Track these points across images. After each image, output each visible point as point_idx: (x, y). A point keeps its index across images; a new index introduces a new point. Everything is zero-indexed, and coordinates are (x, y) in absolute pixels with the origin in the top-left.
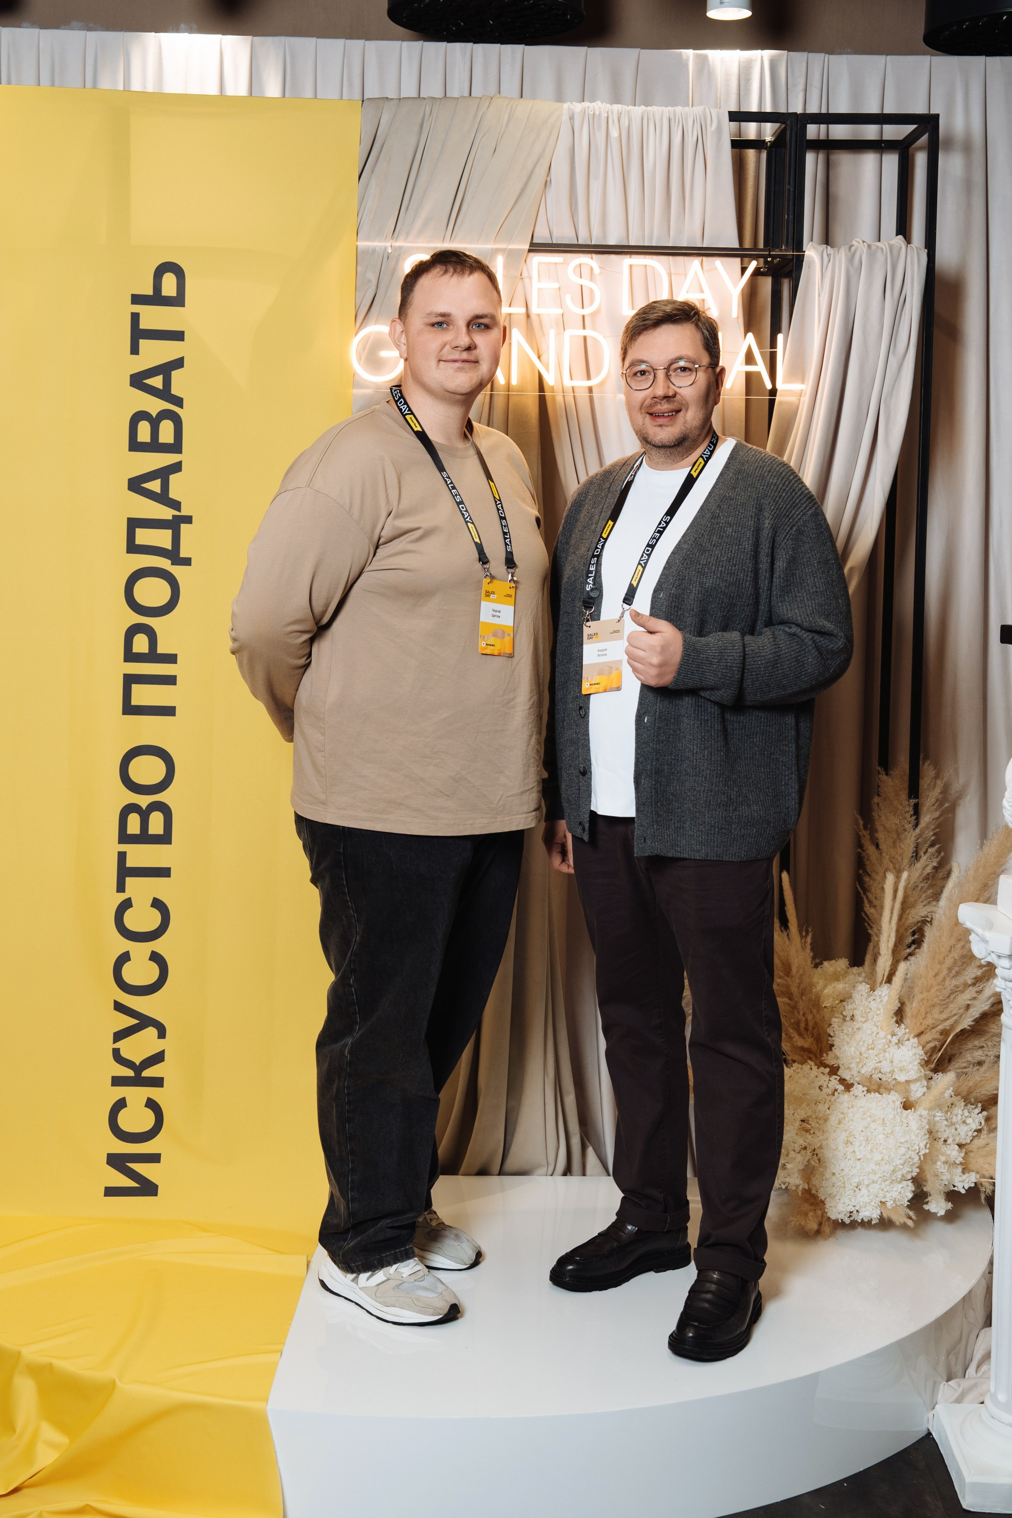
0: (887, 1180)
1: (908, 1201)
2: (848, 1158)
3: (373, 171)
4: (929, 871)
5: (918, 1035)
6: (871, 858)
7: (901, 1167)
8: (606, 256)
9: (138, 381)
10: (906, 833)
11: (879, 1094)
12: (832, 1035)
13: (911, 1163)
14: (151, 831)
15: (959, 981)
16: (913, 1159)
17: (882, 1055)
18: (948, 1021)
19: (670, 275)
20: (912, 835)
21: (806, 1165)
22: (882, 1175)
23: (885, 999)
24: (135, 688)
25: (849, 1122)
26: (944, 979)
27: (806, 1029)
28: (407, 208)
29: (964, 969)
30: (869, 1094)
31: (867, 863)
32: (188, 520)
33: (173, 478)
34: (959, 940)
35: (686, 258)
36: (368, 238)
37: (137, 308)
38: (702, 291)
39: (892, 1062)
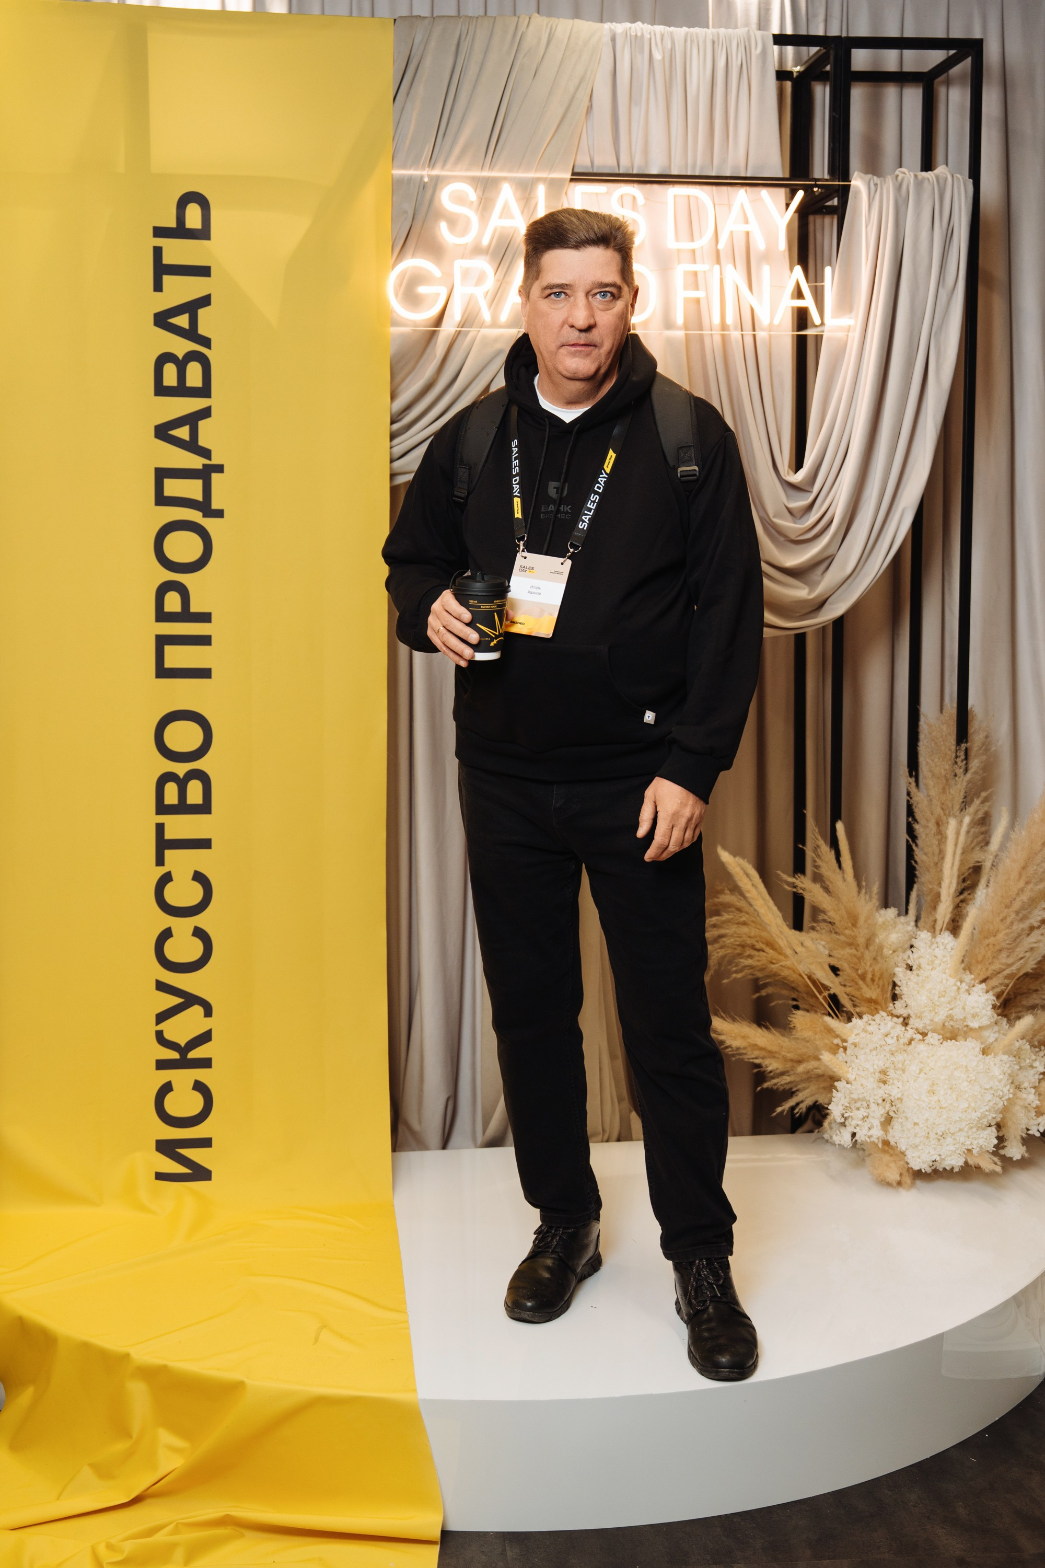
0: (972, 1128)
1: (994, 1147)
2: (934, 1107)
3: (408, 94)
4: (980, 816)
5: (984, 981)
6: (919, 805)
7: (987, 1113)
8: (648, 186)
9: (162, 320)
10: (957, 778)
11: (956, 1041)
12: (900, 985)
13: (996, 1109)
14: (190, 801)
15: (1025, 925)
16: (997, 1105)
17: (953, 1003)
18: (1015, 966)
19: (714, 204)
20: (963, 779)
21: (886, 1118)
22: (969, 1122)
23: (949, 947)
24: (169, 650)
25: (930, 1070)
26: (1012, 923)
27: (873, 980)
28: (445, 134)
29: (1030, 913)
30: (945, 1042)
31: (916, 810)
32: (220, 469)
33: (202, 424)
34: (1027, 883)
35: (730, 189)
36: (404, 166)
37: (160, 242)
38: (746, 222)
39: (964, 1009)
